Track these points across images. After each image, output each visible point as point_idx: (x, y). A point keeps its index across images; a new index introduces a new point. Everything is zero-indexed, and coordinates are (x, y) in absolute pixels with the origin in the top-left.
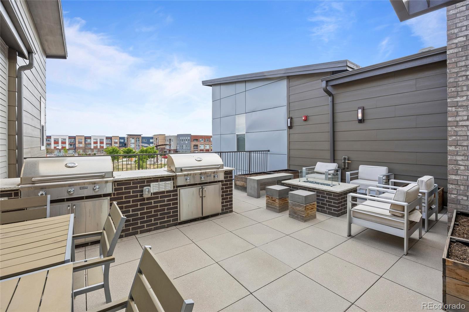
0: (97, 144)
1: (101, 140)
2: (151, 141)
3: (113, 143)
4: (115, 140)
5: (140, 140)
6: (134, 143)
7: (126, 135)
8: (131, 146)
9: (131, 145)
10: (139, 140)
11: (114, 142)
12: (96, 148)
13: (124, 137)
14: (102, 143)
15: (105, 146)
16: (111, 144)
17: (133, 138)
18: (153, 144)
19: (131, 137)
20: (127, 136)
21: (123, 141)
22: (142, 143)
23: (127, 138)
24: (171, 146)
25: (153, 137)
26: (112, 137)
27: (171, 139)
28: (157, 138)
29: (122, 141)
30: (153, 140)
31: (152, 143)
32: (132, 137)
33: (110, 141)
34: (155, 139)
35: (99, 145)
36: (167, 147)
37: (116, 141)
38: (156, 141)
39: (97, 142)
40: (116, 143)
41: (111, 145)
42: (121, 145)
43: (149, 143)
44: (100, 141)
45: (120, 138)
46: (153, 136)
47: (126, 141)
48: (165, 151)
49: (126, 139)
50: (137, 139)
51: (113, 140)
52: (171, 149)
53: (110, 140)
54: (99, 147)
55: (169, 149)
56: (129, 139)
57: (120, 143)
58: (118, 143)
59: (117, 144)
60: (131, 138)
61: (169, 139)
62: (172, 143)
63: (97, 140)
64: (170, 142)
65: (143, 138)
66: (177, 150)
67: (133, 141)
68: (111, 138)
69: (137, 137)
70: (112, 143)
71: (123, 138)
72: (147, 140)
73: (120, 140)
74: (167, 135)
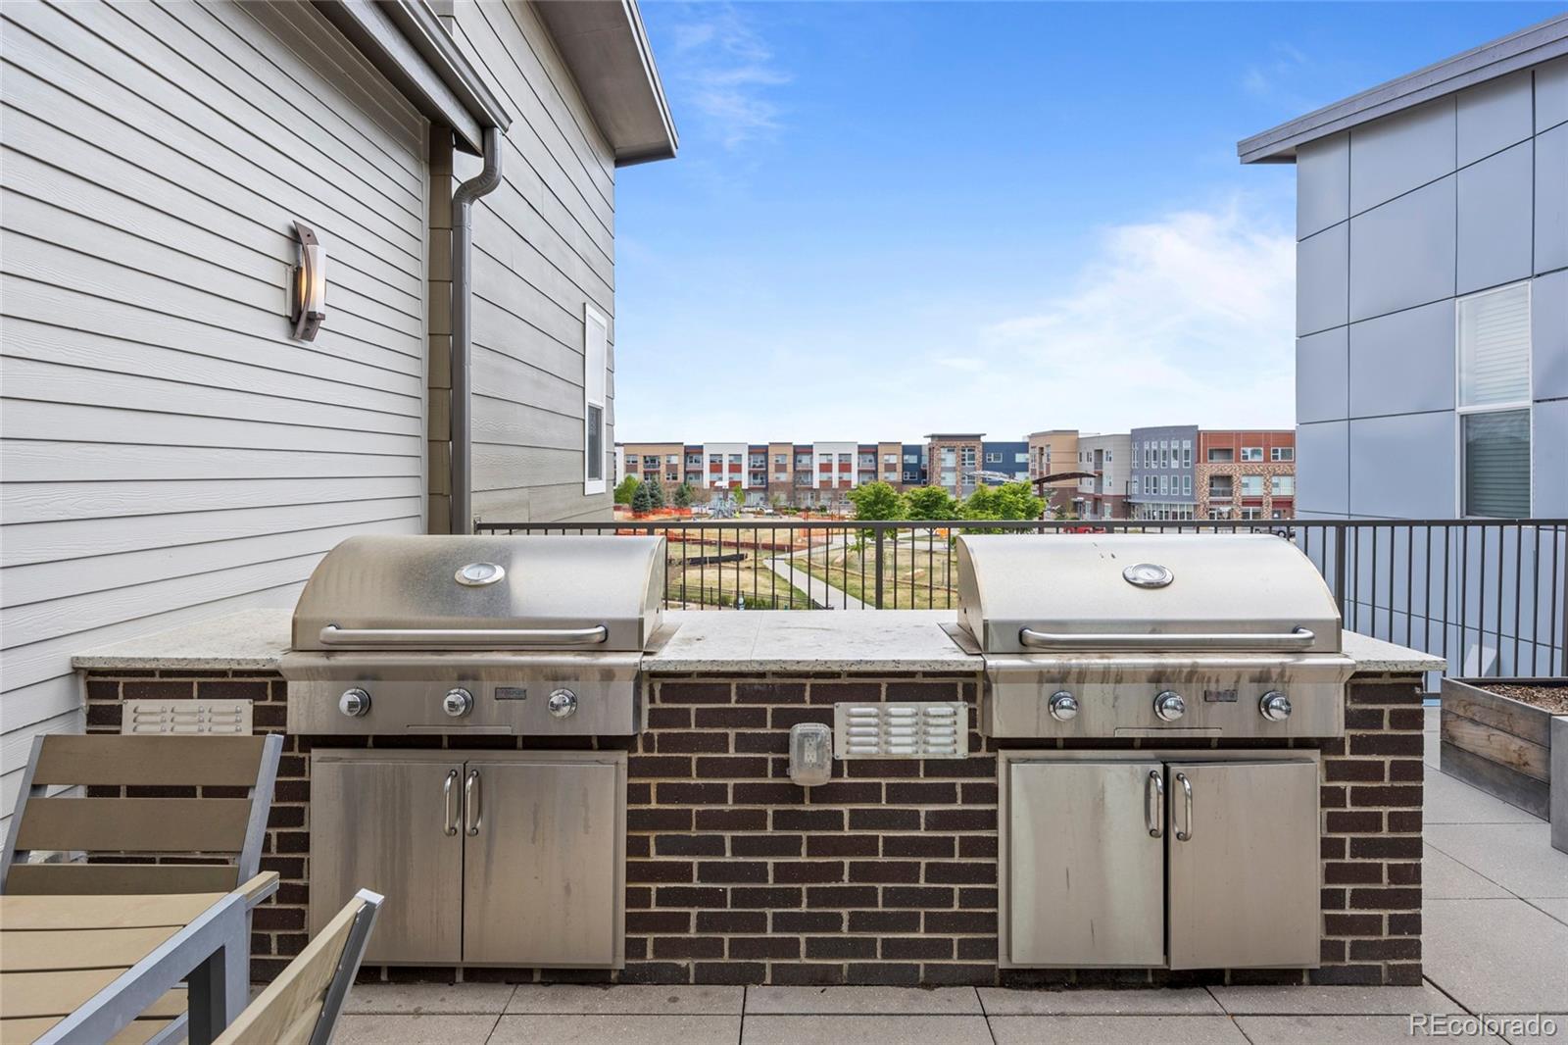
0: (831, 471)
1: (843, 458)
2: (1020, 458)
3: (881, 468)
4: (886, 457)
5: (978, 455)
6: (954, 470)
7: (928, 437)
8: (944, 478)
9: (943, 475)
10: (972, 457)
11: (886, 465)
12: (826, 485)
13: (920, 447)
14: (845, 467)
15: (854, 478)
16: (875, 472)
17: (951, 450)
18: (1027, 471)
19: (943, 443)
20: (929, 440)
21: (916, 462)
22: (986, 466)
23: (930, 449)
24: (1104, 478)
25: (1028, 443)
26: (879, 448)
27: (1101, 451)
28: (1042, 449)
29: (912, 459)
30: (1027, 456)
31: (1024, 467)
32: (948, 443)
33: (870, 461)
34: (1037, 451)
35: (835, 474)
36: (1087, 486)
37: (893, 460)
38: (1041, 459)
39: (831, 465)
40: (890, 468)
41: (876, 477)
42: (908, 476)
43: (1011, 468)
44: (840, 461)
45: (908, 450)
46: (1027, 440)
47: (925, 460)
48: (1076, 503)
49: (925, 451)
50: (967, 453)
51: (883, 459)
52: (1104, 493)
53: (871, 457)
54: (835, 484)
55: (1092, 492)
56: (936, 452)
57: (906, 467)
58: (899, 468)
59: (895, 471)
60: (943, 447)
61: (1096, 451)
62: (1108, 468)
63: (829, 457)
64: (1099, 464)
65: (989, 447)
66: (1127, 497)
67: (950, 459)
68: (874, 450)
69: (964, 444)
70: (877, 469)
71: (915, 450)
72: (1004, 456)
73: (906, 457)
74: (1085, 431)
